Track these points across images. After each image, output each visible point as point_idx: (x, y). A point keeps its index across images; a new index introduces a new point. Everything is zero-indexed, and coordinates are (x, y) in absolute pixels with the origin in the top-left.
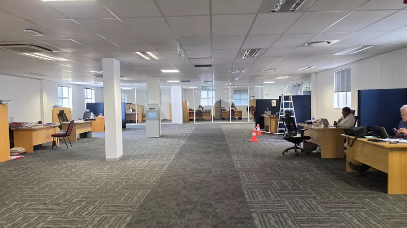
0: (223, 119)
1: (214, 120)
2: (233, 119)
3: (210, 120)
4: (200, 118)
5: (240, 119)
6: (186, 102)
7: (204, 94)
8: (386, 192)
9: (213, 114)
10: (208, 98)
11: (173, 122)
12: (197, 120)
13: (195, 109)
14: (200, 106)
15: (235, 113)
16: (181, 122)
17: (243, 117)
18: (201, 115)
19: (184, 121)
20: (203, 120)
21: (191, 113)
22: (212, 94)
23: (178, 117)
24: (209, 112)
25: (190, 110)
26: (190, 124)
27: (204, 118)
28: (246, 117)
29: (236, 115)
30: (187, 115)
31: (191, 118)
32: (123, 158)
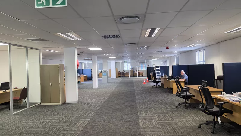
0: (135, 76)
1: (130, 76)
2: (139, 76)
3: (128, 77)
4: (124, 76)
5: (143, 76)
6: (117, 68)
7: (125, 64)
8: (172, 93)
9: (130, 74)
10: (127, 66)
11: (112, 78)
12: (122, 77)
13: (121, 71)
14: (124, 70)
15: (140, 73)
16: (115, 77)
17: (144, 75)
18: (124, 74)
19: (116, 77)
20: (125, 77)
21: (119, 73)
22: (129, 64)
23: (114, 75)
24: (128, 73)
25: (119, 72)
26: (119, 78)
27: (125, 76)
28: (145, 75)
29: (140, 74)
30: (118, 74)
31: (119, 76)
32: (98, 88)
